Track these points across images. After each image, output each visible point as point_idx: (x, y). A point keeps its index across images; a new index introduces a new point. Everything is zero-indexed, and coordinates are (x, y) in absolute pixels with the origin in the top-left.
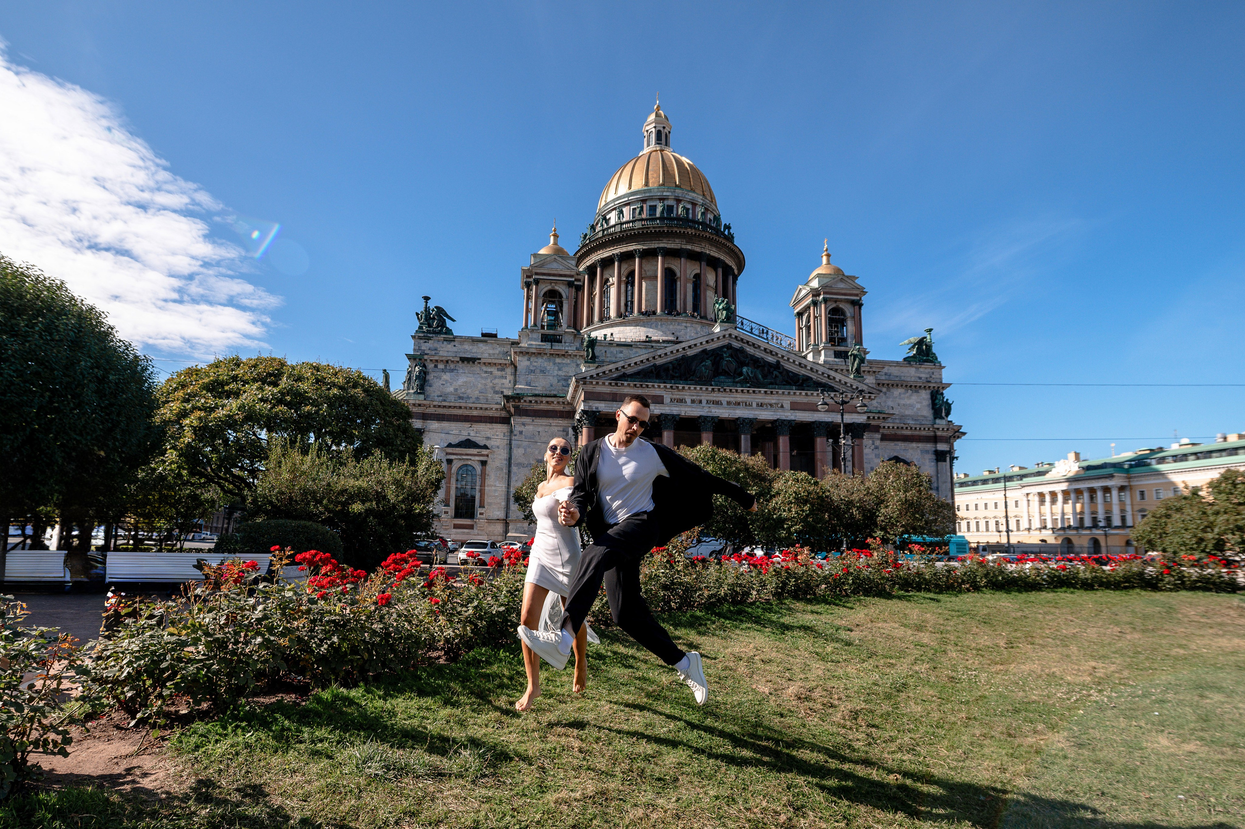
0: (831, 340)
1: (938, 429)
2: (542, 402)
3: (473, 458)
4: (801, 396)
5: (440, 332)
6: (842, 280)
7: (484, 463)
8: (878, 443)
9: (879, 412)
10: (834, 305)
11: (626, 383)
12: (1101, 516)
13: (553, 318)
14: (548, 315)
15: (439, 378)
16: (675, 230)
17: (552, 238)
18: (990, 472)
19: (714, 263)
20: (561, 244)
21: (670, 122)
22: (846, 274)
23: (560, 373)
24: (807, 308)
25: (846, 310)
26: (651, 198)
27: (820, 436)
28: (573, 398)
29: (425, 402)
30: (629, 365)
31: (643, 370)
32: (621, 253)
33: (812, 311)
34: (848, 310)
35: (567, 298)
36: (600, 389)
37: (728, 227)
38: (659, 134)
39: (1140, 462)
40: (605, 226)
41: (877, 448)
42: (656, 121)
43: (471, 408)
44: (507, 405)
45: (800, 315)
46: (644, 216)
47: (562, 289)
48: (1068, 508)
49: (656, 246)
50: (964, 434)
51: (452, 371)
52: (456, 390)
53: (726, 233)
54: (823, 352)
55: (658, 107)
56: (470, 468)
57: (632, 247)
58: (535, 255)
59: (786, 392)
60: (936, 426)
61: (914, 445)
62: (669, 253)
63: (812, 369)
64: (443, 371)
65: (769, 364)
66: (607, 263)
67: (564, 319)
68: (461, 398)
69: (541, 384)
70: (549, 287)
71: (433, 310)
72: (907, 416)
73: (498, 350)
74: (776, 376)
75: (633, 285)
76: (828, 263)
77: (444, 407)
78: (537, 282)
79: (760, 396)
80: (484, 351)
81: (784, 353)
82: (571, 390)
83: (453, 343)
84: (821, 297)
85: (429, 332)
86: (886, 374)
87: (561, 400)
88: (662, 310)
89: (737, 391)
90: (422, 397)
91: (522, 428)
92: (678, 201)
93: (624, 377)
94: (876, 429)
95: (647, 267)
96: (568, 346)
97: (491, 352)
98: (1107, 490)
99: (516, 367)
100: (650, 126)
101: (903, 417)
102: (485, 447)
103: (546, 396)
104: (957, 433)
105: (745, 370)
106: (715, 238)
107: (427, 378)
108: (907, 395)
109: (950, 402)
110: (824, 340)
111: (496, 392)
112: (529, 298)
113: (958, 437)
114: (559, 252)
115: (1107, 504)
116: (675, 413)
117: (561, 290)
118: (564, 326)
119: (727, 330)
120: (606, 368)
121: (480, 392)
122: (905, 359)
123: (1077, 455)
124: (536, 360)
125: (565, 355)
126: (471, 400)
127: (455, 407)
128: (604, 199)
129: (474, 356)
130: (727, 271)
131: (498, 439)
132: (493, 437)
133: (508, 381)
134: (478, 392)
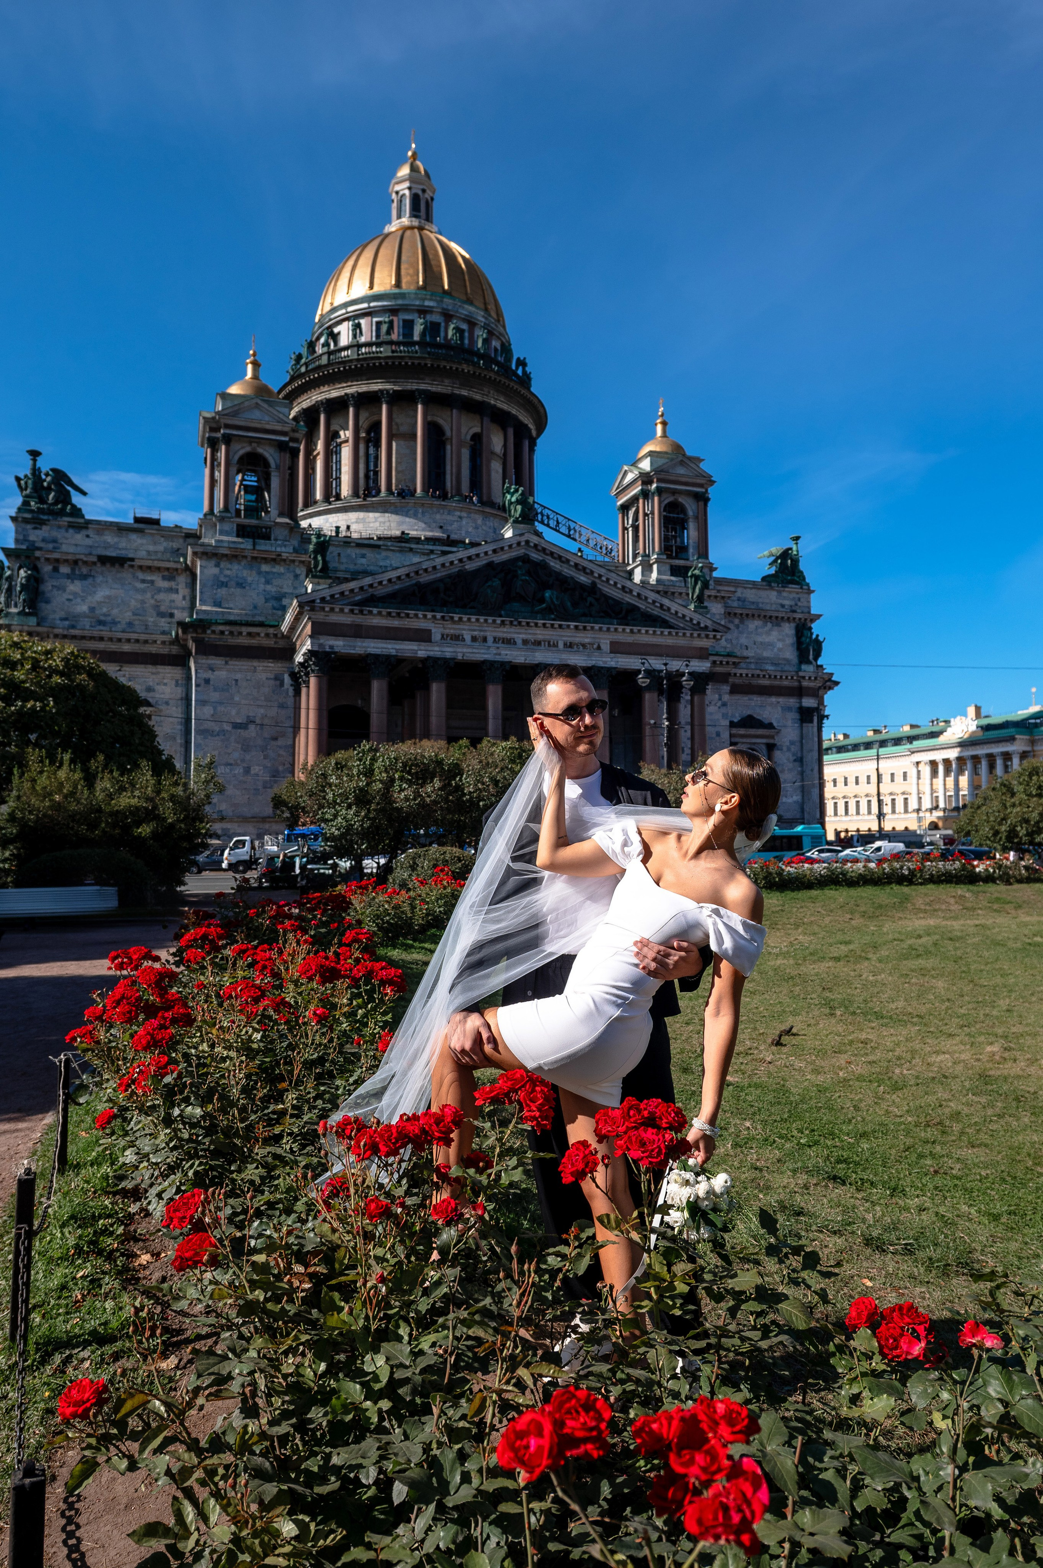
0: (666, 549)
1: (804, 678)
2: (240, 633)
4: (624, 634)
5: (62, 513)
6: (682, 463)
8: (726, 698)
9: (729, 655)
10: (671, 499)
11: (375, 611)
14: (246, 492)
15: (62, 589)
16: (443, 364)
17: (250, 367)
18: (875, 732)
19: (500, 419)
20: (262, 377)
21: (433, 181)
22: (687, 453)
23: (269, 588)
24: (635, 499)
25: (687, 506)
26: (405, 309)
27: (650, 690)
28: (293, 628)
29: (39, 629)
30: (380, 583)
31: (400, 590)
32: (359, 394)
33: (641, 505)
34: (691, 507)
35: (278, 467)
36: (335, 618)
37: (522, 363)
38: (416, 200)
40: (332, 346)
41: (724, 704)
42: (410, 178)
43: (121, 641)
44: (183, 636)
45: (625, 508)
46: (394, 337)
47: (268, 453)
48: (963, 781)
49: (414, 387)
51: (84, 577)
52: (92, 609)
53: (520, 372)
54: (655, 567)
55: (414, 156)
57: (376, 386)
58: (223, 395)
59: (605, 627)
60: (801, 674)
61: (773, 699)
62: (434, 401)
63: (638, 594)
64: (68, 576)
65: (582, 586)
66: (335, 407)
67: (271, 501)
68: (101, 623)
69: (238, 605)
70: (248, 450)
71: (47, 475)
72: (767, 659)
73: (163, 545)
74: (591, 605)
75: (377, 446)
76: (664, 435)
78: (227, 439)
79: (568, 633)
80: (139, 546)
81: (602, 571)
82: (289, 618)
83: (84, 532)
84: (655, 485)
85: (41, 511)
86: (739, 599)
87: (272, 630)
88: (423, 490)
89: (536, 625)
90: (33, 621)
91: (208, 675)
93: (370, 601)
94: (723, 678)
95: (400, 419)
96: (280, 545)
97: (151, 548)
98: (1007, 756)
99: (193, 575)
100: (401, 186)
101: (760, 661)
103: (247, 624)
104: (829, 683)
105: (547, 594)
106: (503, 380)
107: (42, 588)
108: (766, 629)
109: (821, 638)
110: (657, 549)
111: (162, 615)
113: (830, 688)
114: (262, 393)
116: (448, 655)
117: (266, 455)
118: (273, 511)
119: (521, 535)
120: (345, 586)
121: (134, 614)
122: (764, 579)
123: (978, 709)
124: (229, 566)
125: (276, 560)
126: (119, 627)
127: (92, 638)
128: (329, 299)
129: (123, 553)
130: (521, 432)
131: (167, 689)
132: (157, 687)
133: (181, 596)
134: (129, 614)
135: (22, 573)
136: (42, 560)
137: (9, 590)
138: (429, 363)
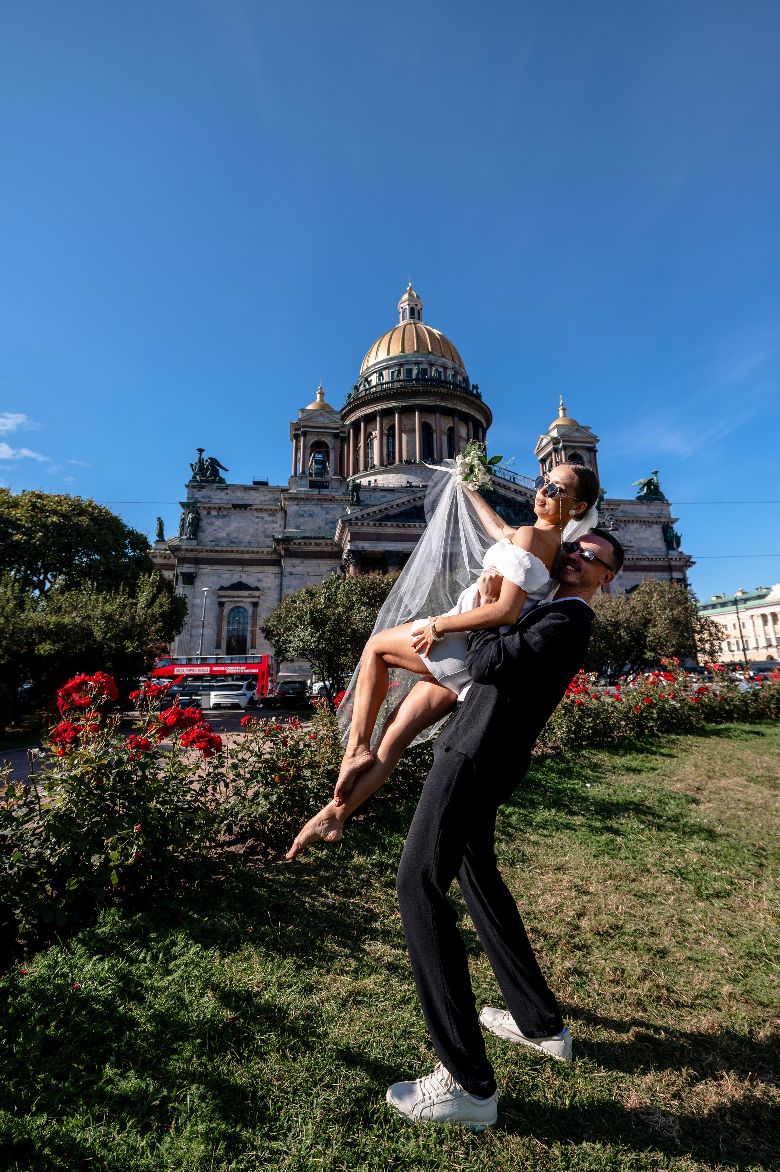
1: (672, 559)
2: (310, 544)
3: (244, 599)
5: (213, 482)
6: (577, 430)
7: (255, 604)
10: (573, 452)
11: (389, 524)
13: (320, 466)
14: (316, 463)
15: (212, 524)
16: (429, 389)
17: (318, 395)
18: (718, 597)
19: (465, 418)
20: (326, 401)
21: (421, 301)
22: (580, 425)
23: (328, 516)
24: (549, 454)
25: (583, 455)
26: (407, 363)
28: (340, 539)
29: (197, 547)
30: (392, 507)
31: (404, 511)
32: (382, 410)
33: (553, 457)
34: (586, 456)
35: (333, 448)
36: (365, 529)
37: (476, 387)
38: (412, 310)
40: (368, 386)
41: (621, 578)
42: (409, 300)
43: (242, 552)
44: (278, 548)
45: (543, 460)
46: (402, 378)
47: (329, 441)
49: (413, 403)
50: (694, 563)
51: (224, 517)
52: (228, 535)
53: (474, 392)
55: (411, 288)
56: (242, 610)
57: (391, 404)
58: (303, 411)
60: (670, 557)
61: (652, 574)
62: (424, 410)
64: (215, 517)
65: (520, 503)
66: (369, 419)
67: (330, 468)
68: (233, 542)
69: (310, 527)
70: (316, 439)
71: (207, 461)
72: (645, 548)
73: (269, 496)
74: (527, 514)
75: (394, 437)
76: (565, 415)
77: (217, 551)
78: (305, 434)
80: (256, 498)
82: (338, 532)
83: (225, 491)
84: (561, 445)
85: (202, 481)
86: (622, 511)
87: (329, 541)
88: (420, 459)
90: (194, 542)
91: (292, 570)
92: (431, 365)
93: (386, 518)
95: (406, 421)
96: (335, 491)
97: (262, 498)
99: (285, 512)
100: (404, 304)
101: (640, 549)
102: (257, 589)
103: (315, 538)
104: (688, 562)
106: (465, 396)
107: (201, 524)
108: (642, 529)
109: (679, 535)
111: (267, 536)
112: (297, 449)
113: (690, 566)
114: (325, 408)
117: (327, 441)
118: (331, 473)
120: (370, 510)
121: (252, 536)
122: (638, 498)
124: (304, 505)
125: (332, 500)
126: (243, 544)
127: (227, 551)
128: (365, 364)
129: (247, 502)
130: (477, 425)
131: (270, 580)
132: (264, 579)
133: (278, 525)
134: (249, 536)
135: (190, 515)
136: (201, 508)
137: (183, 526)
138: (421, 389)
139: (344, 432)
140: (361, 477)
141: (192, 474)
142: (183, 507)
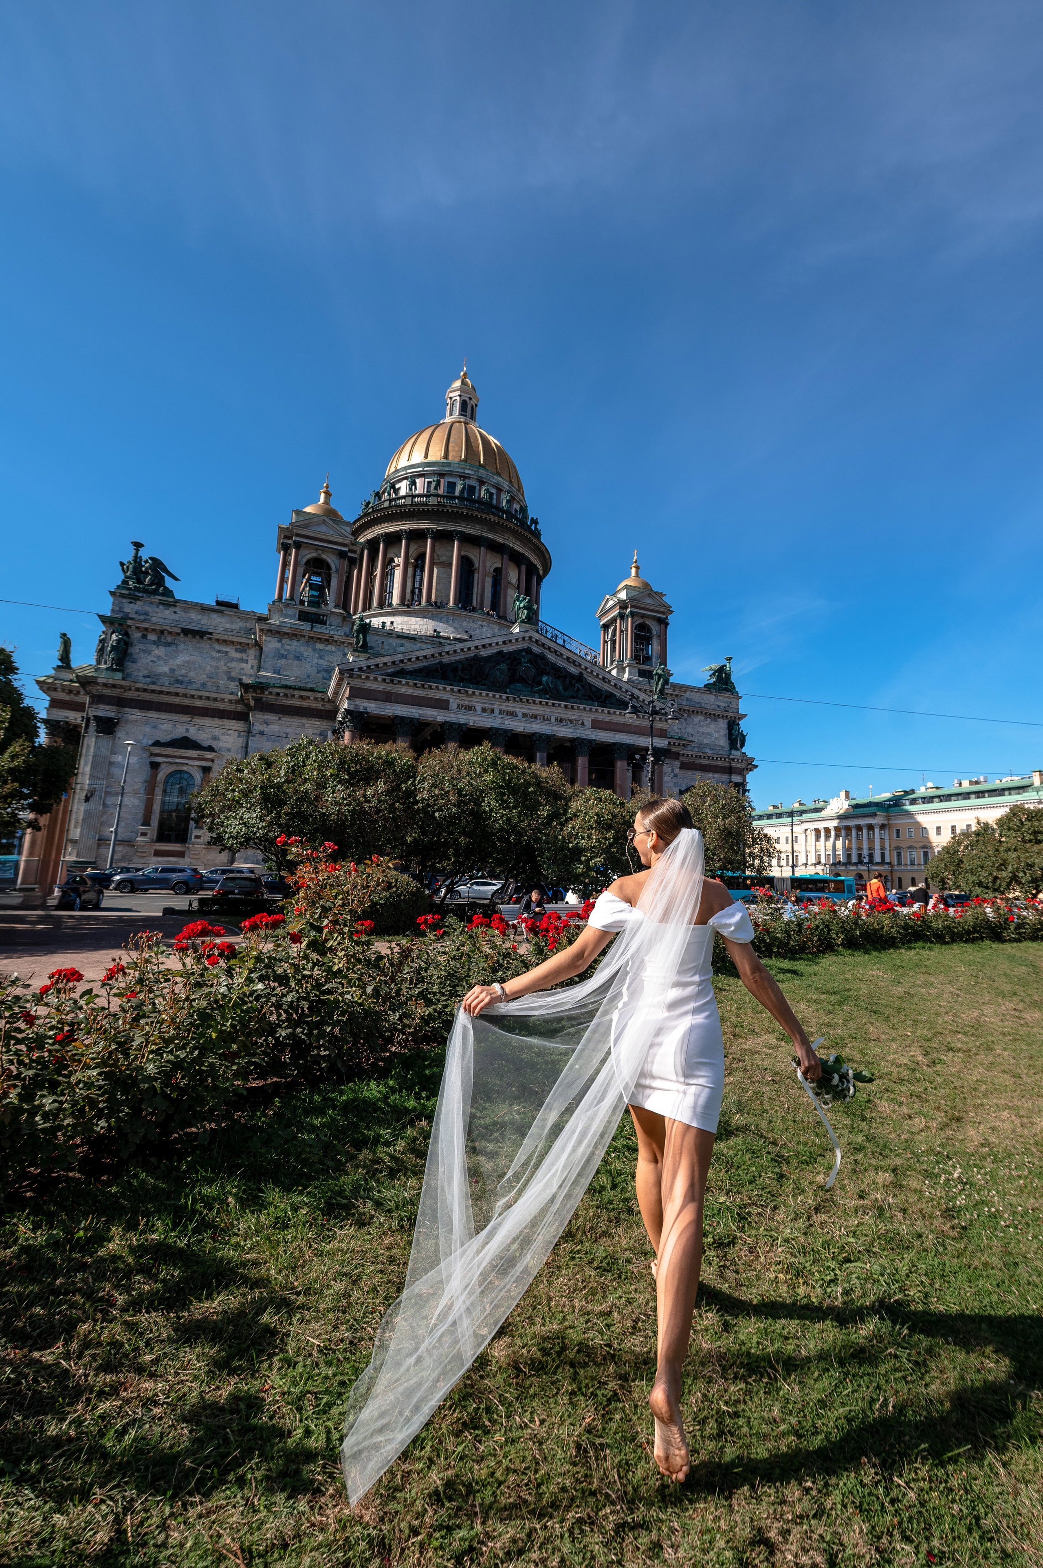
0: (636, 657)
1: (733, 760)
2: (293, 696)
3: (190, 762)
4: (603, 714)
5: (155, 592)
6: (650, 595)
7: (206, 770)
8: (677, 771)
9: (680, 739)
10: (640, 621)
11: (404, 681)
12: (865, 852)
13: (317, 594)
14: (311, 589)
15: (148, 652)
16: (476, 513)
17: (323, 495)
18: (775, 807)
19: (517, 559)
20: (333, 505)
21: (478, 394)
22: (654, 589)
23: (321, 662)
24: (614, 620)
25: (653, 626)
26: (450, 474)
27: (621, 759)
28: (336, 693)
29: (123, 683)
30: (410, 660)
31: (426, 667)
32: (411, 530)
33: (618, 624)
34: (655, 628)
35: (337, 571)
36: (370, 685)
37: (535, 522)
38: (464, 405)
39: (896, 803)
40: (394, 496)
41: (676, 776)
42: (461, 389)
43: (193, 696)
44: (246, 696)
45: (606, 627)
46: (441, 492)
47: (331, 560)
48: (839, 844)
49: (453, 528)
50: (756, 766)
51: (168, 644)
52: (172, 671)
53: (533, 528)
54: (627, 669)
55: (465, 374)
56: (186, 776)
57: (423, 525)
58: (299, 513)
59: (588, 708)
60: (731, 757)
61: (711, 775)
62: (467, 540)
63: (615, 685)
64: (154, 643)
65: (572, 676)
66: (392, 540)
67: (330, 596)
68: (178, 682)
69: (294, 673)
70: (314, 554)
71: (146, 562)
72: (707, 744)
73: (238, 625)
74: (578, 690)
75: (422, 570)
76: (637, 575)
77: (153, 691)
78: (298, 546)
79: (559, 710)
80: (219, 624)
81: (588, 665)
82: (333, 684)
83: (172, 609)
84: (629, 610)
85: (136, 589)
86: (687, 699)
87: (320, 695)
88: (455, 603)
89: (534, 702)
90: (119, 675)
91: (264, 728)
92: (482, 482)
93: (400, 673)
94: (676, 756)
95: (440, 551)
96: (335, 629)
97: (228, 626)
98: (871, 827)
99: (261, 649)
100: (454, 393)
101: (701, 745)
102: (211, 749)
103: (300, 689)
104: (750, 765)
105: (544, 679)
106: (520, 530)
107: (130, 650)
108: (706, 722)
109: (745, 733)
110: (629, 657)
111: (232, 679)
112: (285, 565)
113: (751, 770)
114: (330, 514)
115: (871, 841)
116: (462, 721)
117: (329, 560)
118: (331, 605)
119: (526, 631)
120: (380, 660)
121: (208, 677)
122: (705, 686)
123: (847, 793)
124: (289, 642)
125: (329, 641)
126: (194, 686)
127: (168, 693)
128: (394, 465)
129: (204, 628)
130: (531, 570)
131: (230, 739)
132: (222, 737)
133: (249, 666)
134: (204, 676)
135: (114, 637)
136: (133, 628)
137: (101, 651)
138: (465, 512)
139: (355, 552)
140: (373, 616)
141: (122, 577)
142: (104, 622)
